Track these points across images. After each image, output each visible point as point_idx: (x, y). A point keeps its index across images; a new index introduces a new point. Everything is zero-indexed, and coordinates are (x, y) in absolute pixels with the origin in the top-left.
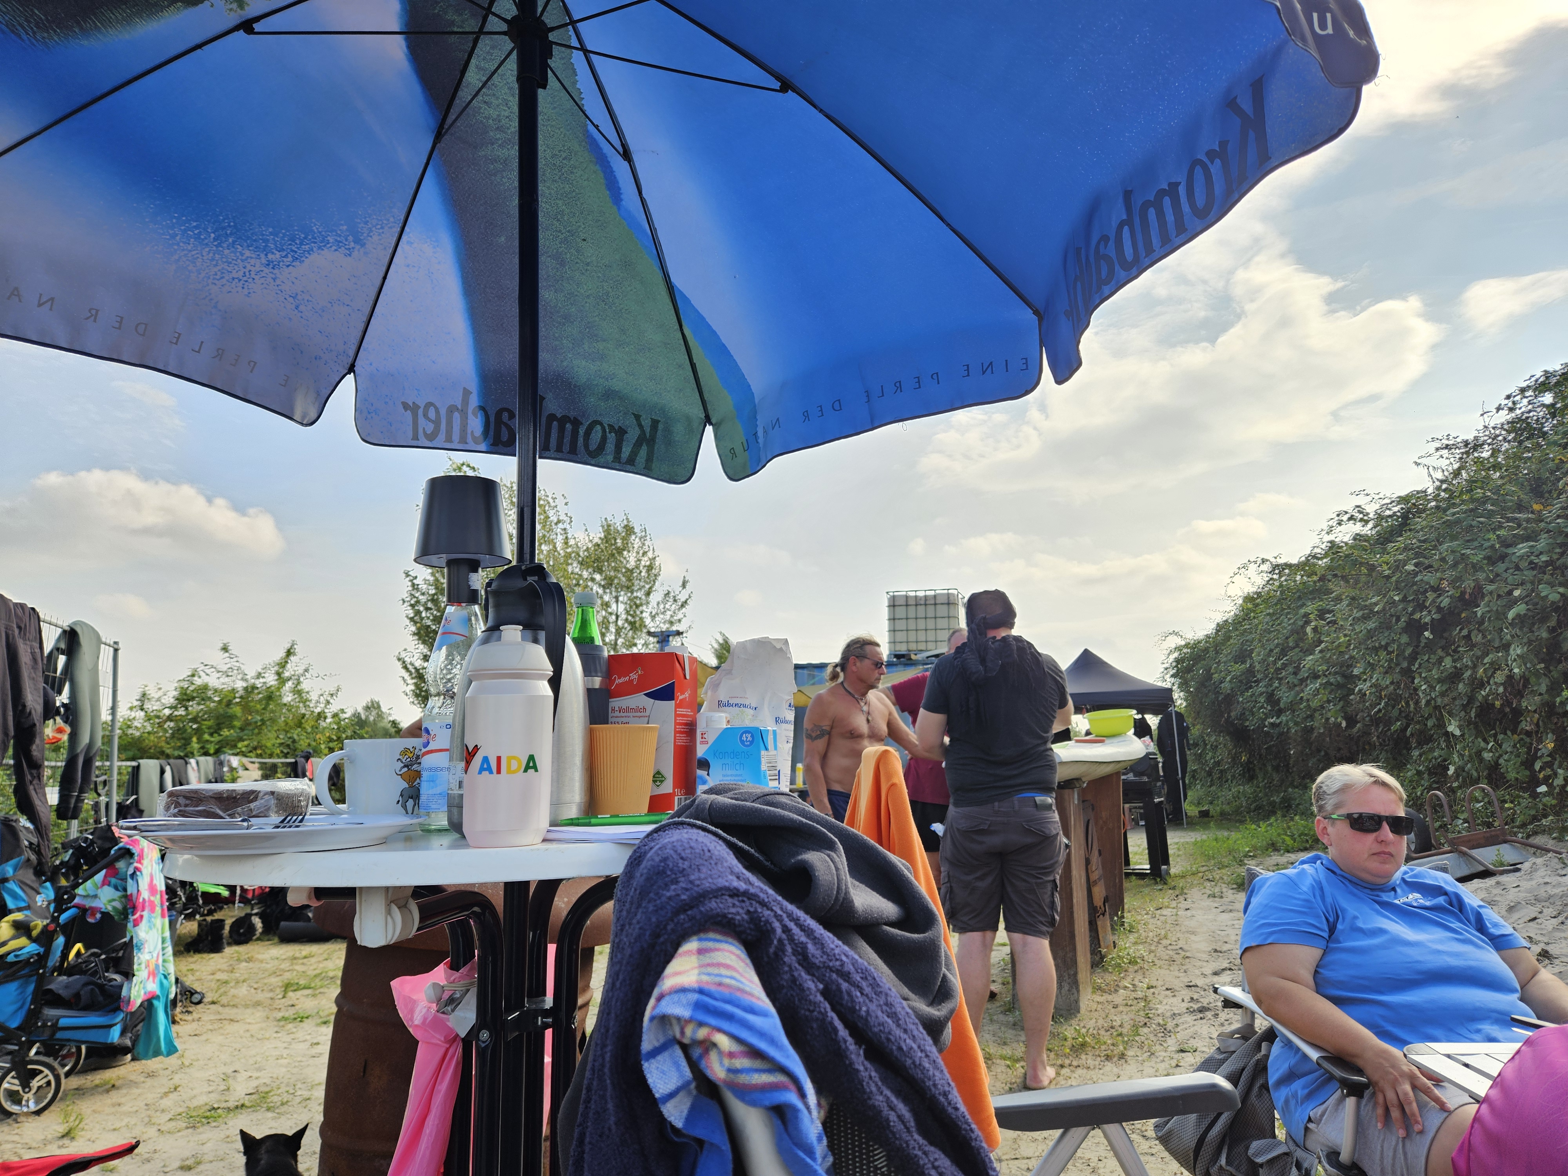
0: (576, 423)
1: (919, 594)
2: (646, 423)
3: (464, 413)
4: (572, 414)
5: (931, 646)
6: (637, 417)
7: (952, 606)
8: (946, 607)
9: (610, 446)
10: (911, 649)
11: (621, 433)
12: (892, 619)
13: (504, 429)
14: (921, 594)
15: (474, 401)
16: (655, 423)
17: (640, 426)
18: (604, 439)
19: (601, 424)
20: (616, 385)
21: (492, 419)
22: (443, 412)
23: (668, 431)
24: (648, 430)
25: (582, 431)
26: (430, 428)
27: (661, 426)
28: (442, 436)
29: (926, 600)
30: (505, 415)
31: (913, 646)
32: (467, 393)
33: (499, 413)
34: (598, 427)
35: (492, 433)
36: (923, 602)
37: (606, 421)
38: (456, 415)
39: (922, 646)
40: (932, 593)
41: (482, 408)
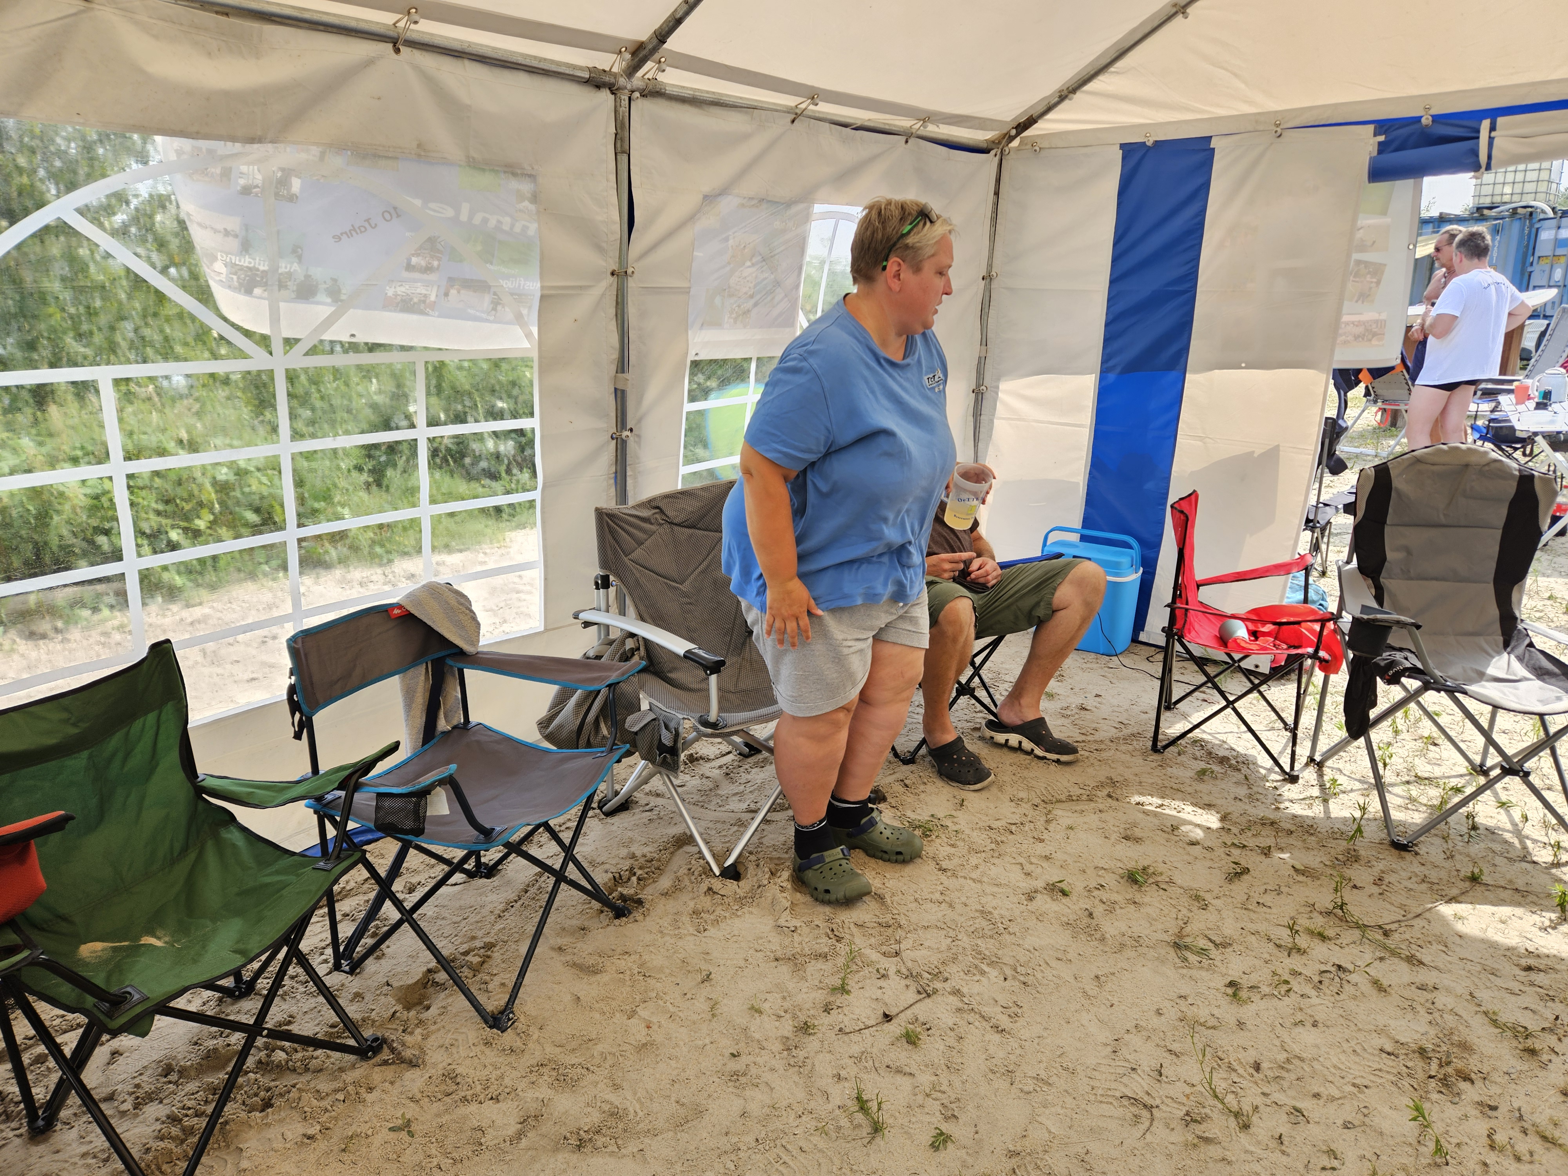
5: (1516, 198)
10: (1493, 202)
31: (1497, 199)
39: (1506, 198)
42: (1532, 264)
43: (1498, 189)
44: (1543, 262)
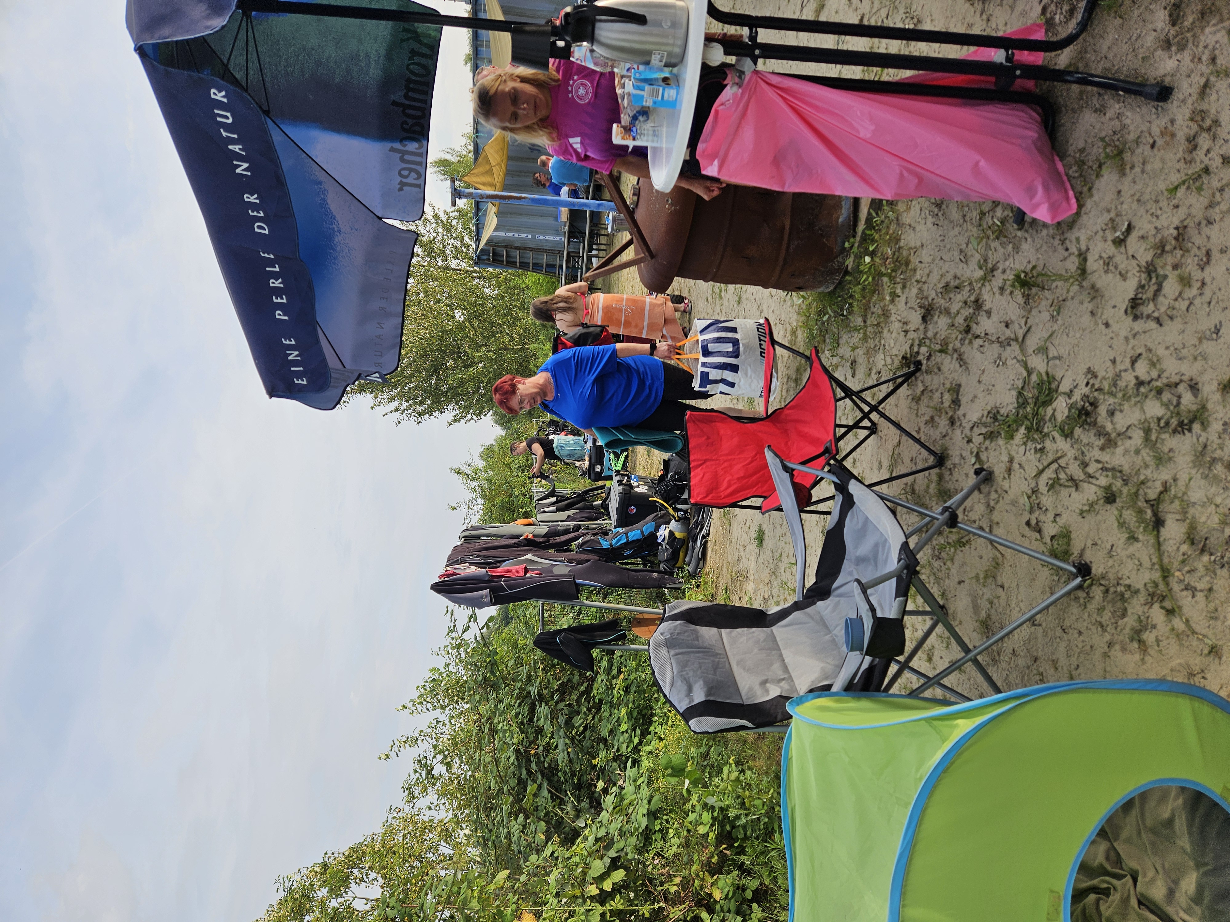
0: (409, 81)
3: (404, 153)
4: (404, 83)
6: (402, 41)
9: (423, 61)
11: (414, 53)
13: (414, 128)
15: (397, 145)
17: (408, 39)
18: (418, 64)
19: (408, 65)
20: (383, 51)
21: (408, 135)
22: (404, 166)
24: (410, 35)
25: (414, 78)
26: (413, 175)
28: (419, 168)
30: (405, 127)
32: (392, 150)
33: (404, 131)
34: (411, 67)
35: (416, 136)
37: (407, 62)
38: (406, 157)
41: (401, 141)
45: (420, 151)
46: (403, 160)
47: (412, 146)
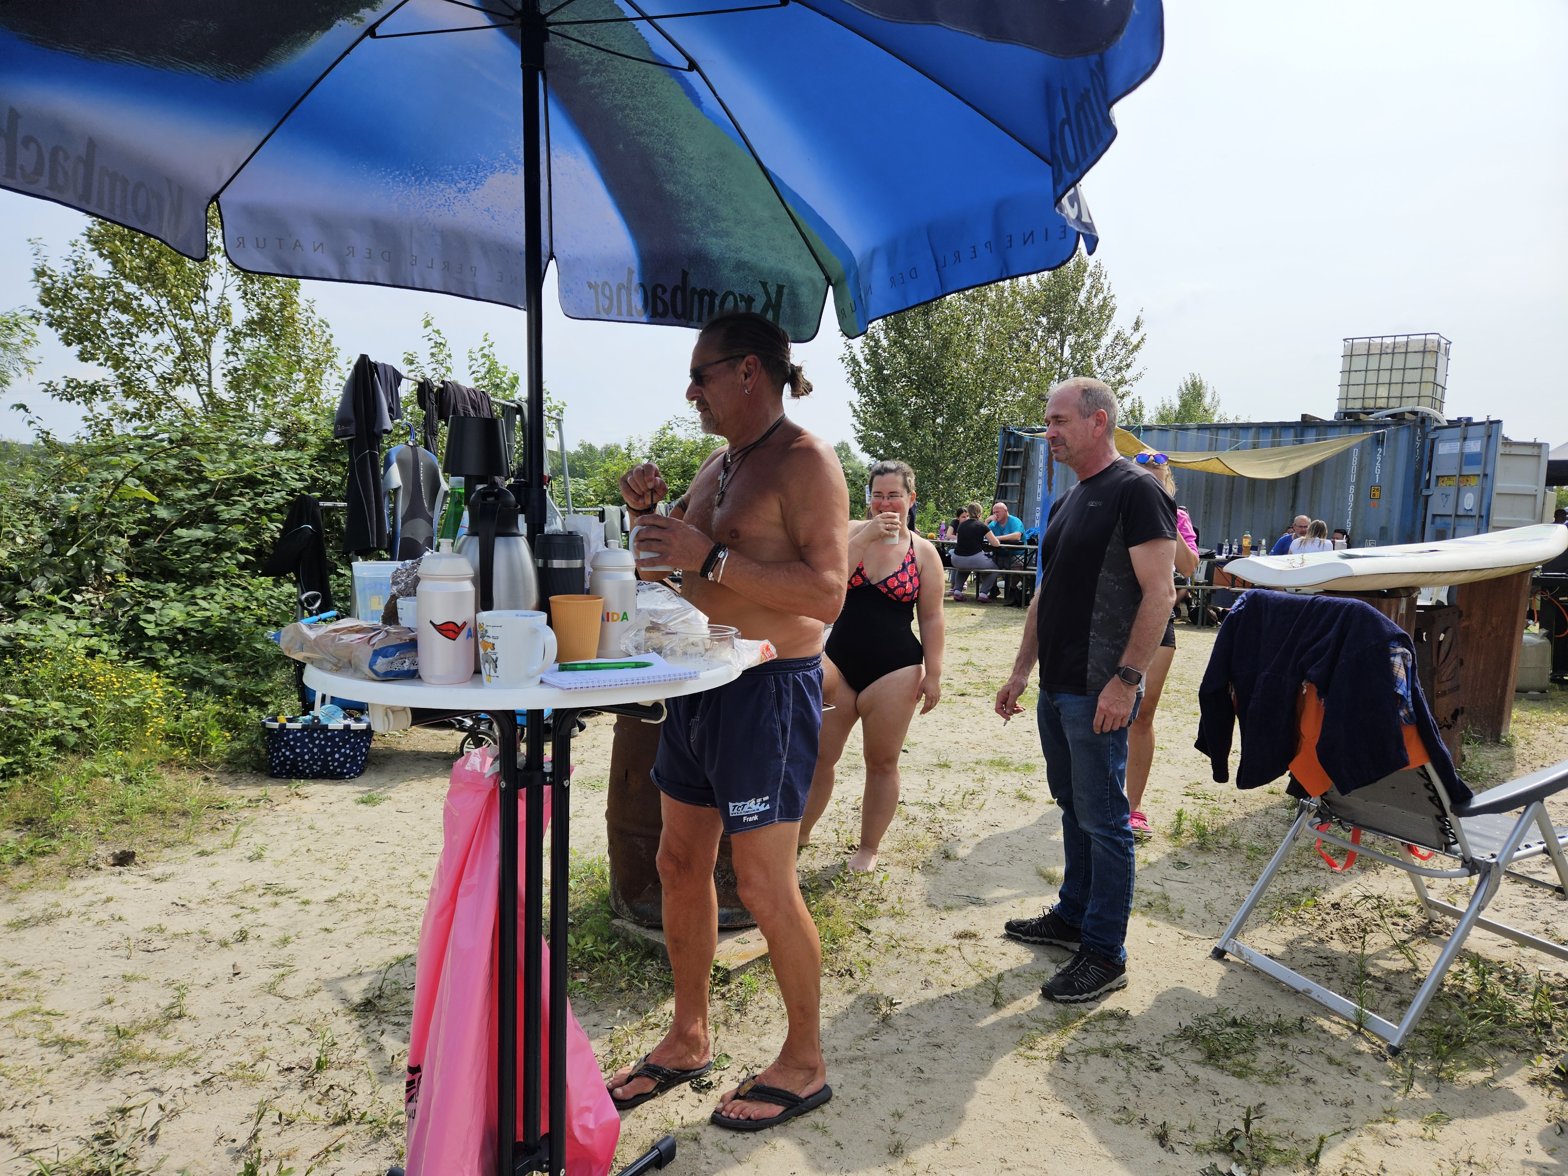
0: (713, 295)
1: (1386, 340)
2: (773, 290)
3: (628, 290)
4: (709, 287)
5: (1393, 402)
6: (764, 285)
7: (1428, 356)
8: (1420, 355)
10: (1367, 405)
11: (750, 300)
12: (1348, 372)
13: (659, 302)
14: (1388, 341)
15: (636, 279)
16: (780, 288)
17: (767, 293)
19: (733, 294)
20: (745, 256)
21: (650, 295)
22: (614, 289)
23: (794, 294)
24: (773, 296)
25: (717, 302)
26: (606, 304)
27: (786, 291)
28: (615, 310)
29: (1394, 348)
30: (659, 290)
31: (1370, 403)
32: (630, 272)
33: (654, 289)
34: (731, 297)
35: (650, 307)
36: (1389, 351)
37: (737, 291)
38: (623, 292)
39: (1382, 403)
40: (1405, 339)
41: (642, 285)
42: (1428, 486)
43: (1370, 391)
44: (1444, 484)
45: (634, 312)
46: (620, 287)
47: (637, 301)
